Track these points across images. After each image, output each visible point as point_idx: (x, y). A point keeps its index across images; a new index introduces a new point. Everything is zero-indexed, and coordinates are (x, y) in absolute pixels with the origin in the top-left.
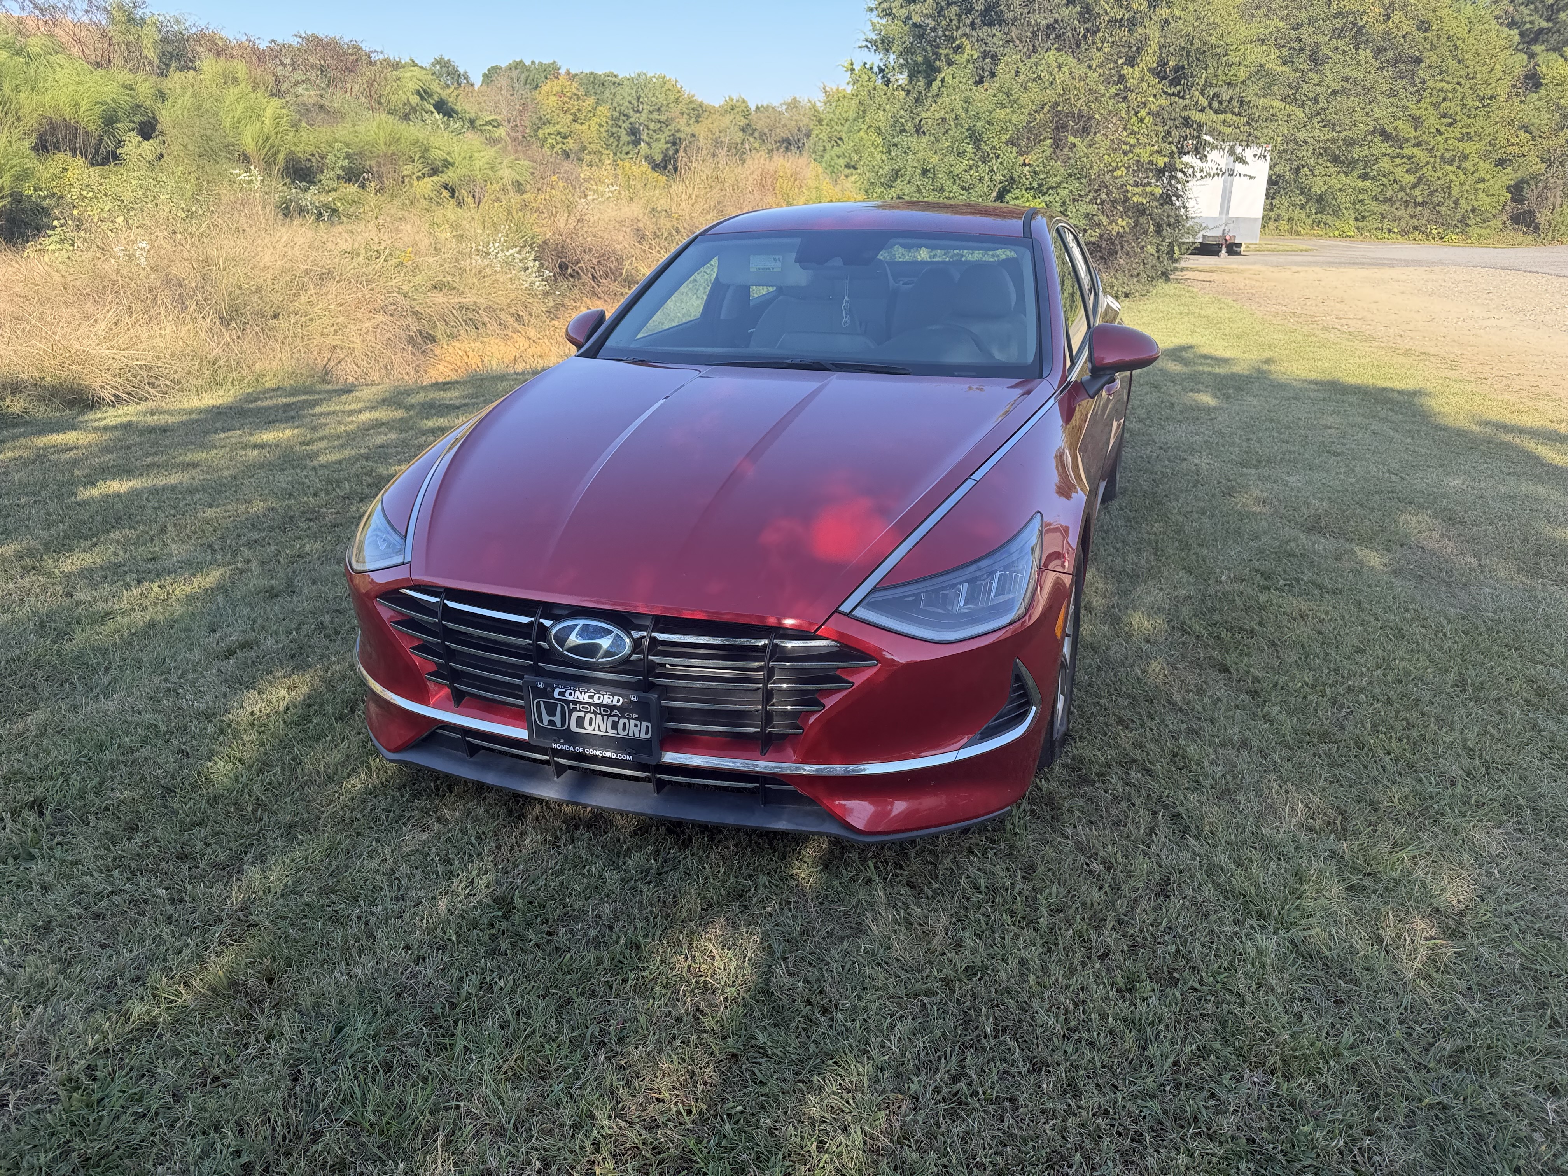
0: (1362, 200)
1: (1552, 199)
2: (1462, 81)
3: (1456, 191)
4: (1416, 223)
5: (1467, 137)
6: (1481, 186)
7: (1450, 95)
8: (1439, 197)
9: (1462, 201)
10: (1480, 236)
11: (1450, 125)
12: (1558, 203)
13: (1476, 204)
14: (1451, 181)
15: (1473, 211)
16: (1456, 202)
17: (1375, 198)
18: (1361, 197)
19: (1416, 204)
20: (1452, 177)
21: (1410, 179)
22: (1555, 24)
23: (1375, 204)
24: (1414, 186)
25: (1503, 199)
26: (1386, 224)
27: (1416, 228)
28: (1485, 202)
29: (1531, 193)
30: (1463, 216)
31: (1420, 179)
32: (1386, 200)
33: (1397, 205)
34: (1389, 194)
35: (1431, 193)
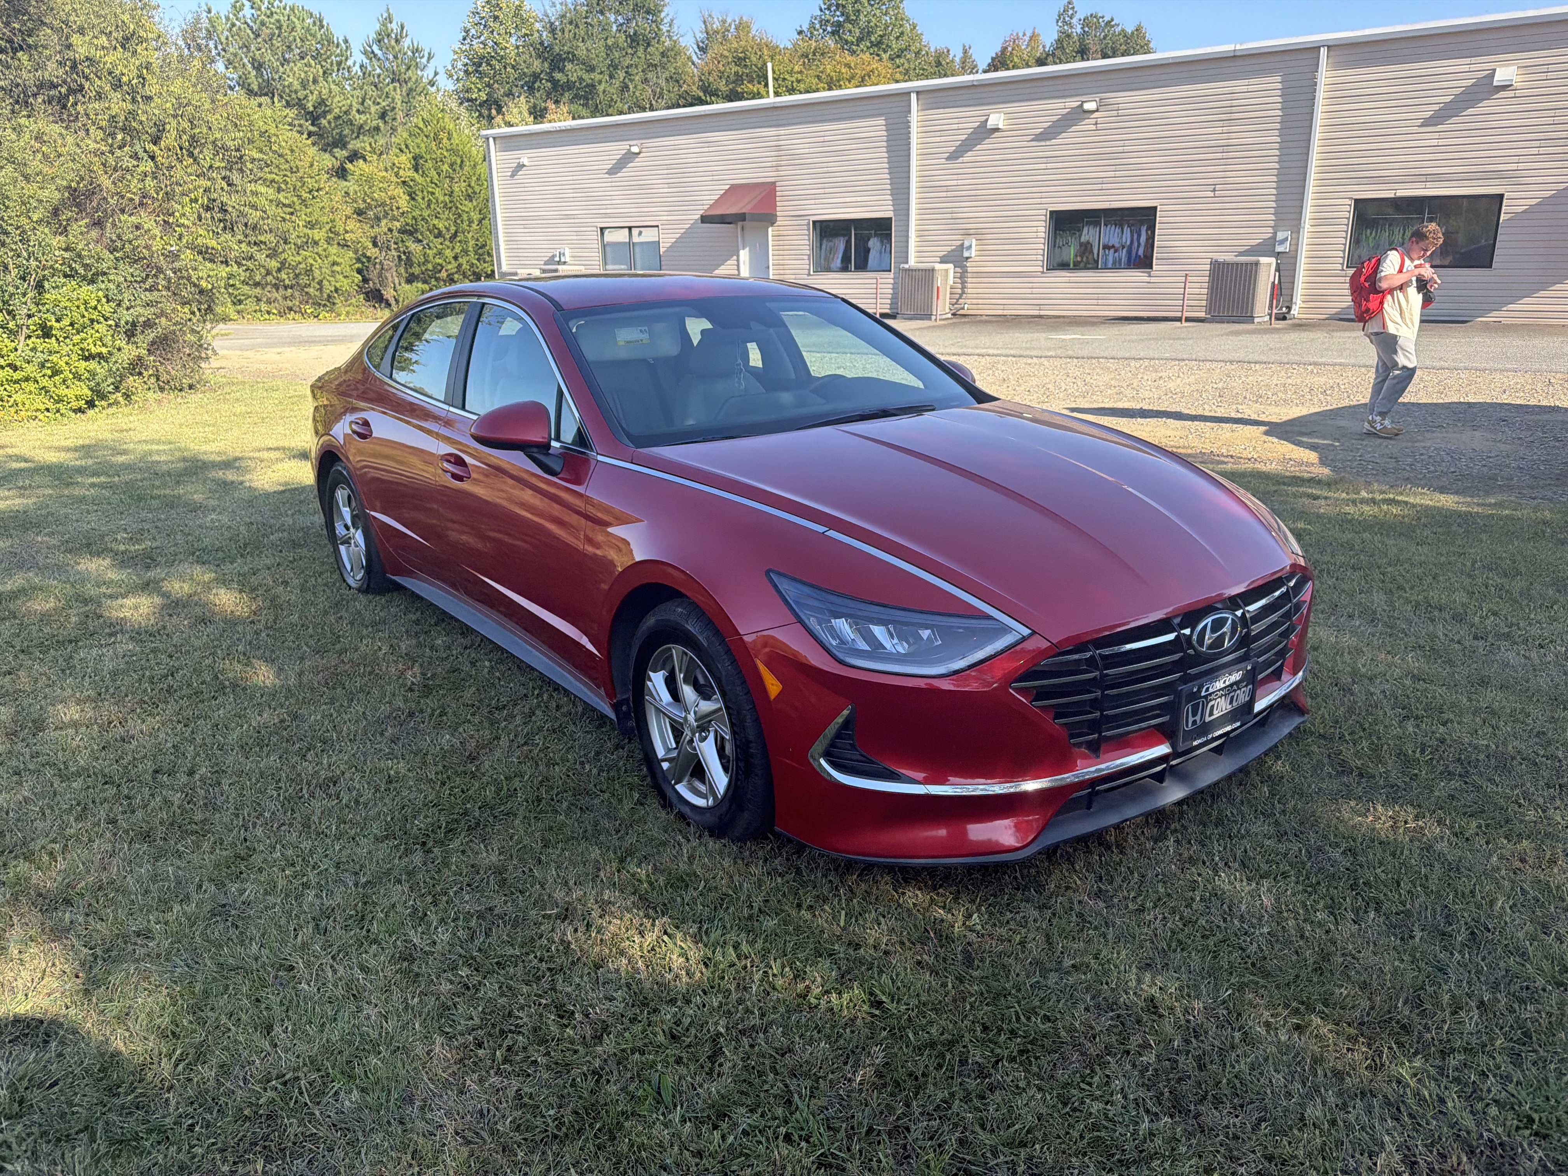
0: (232, 285)
1: (390, 279)
2: (289, 174)
3: (317, 273)
4: (290, 304)
5: (311, 225)
6: (336, 268)
7: (283, 186)
8: (303, 280)
9: (325, 282)
10: (348, 313)
11: (292, 214)
12: (397, 281)
13: (338, 285)
14: (312, 265)
15: (336, 290)
16: (320, 283)
17: (244, 282)
18: (231, 282)
19: (286, 288)
20: (312, 261)
21: (274, 264)
22: (319, 128)
23: (246, 287)
24: (279, 270)
25: (356, 280)
26: (264, 307)
27: (290, 309)
28: (344, 284)
29: (373, 274)
30: (329, 296)
31: (283, 263)
32: (257, 284)
33: (269, 288)
34: (258, 278)
35: (297, 276)
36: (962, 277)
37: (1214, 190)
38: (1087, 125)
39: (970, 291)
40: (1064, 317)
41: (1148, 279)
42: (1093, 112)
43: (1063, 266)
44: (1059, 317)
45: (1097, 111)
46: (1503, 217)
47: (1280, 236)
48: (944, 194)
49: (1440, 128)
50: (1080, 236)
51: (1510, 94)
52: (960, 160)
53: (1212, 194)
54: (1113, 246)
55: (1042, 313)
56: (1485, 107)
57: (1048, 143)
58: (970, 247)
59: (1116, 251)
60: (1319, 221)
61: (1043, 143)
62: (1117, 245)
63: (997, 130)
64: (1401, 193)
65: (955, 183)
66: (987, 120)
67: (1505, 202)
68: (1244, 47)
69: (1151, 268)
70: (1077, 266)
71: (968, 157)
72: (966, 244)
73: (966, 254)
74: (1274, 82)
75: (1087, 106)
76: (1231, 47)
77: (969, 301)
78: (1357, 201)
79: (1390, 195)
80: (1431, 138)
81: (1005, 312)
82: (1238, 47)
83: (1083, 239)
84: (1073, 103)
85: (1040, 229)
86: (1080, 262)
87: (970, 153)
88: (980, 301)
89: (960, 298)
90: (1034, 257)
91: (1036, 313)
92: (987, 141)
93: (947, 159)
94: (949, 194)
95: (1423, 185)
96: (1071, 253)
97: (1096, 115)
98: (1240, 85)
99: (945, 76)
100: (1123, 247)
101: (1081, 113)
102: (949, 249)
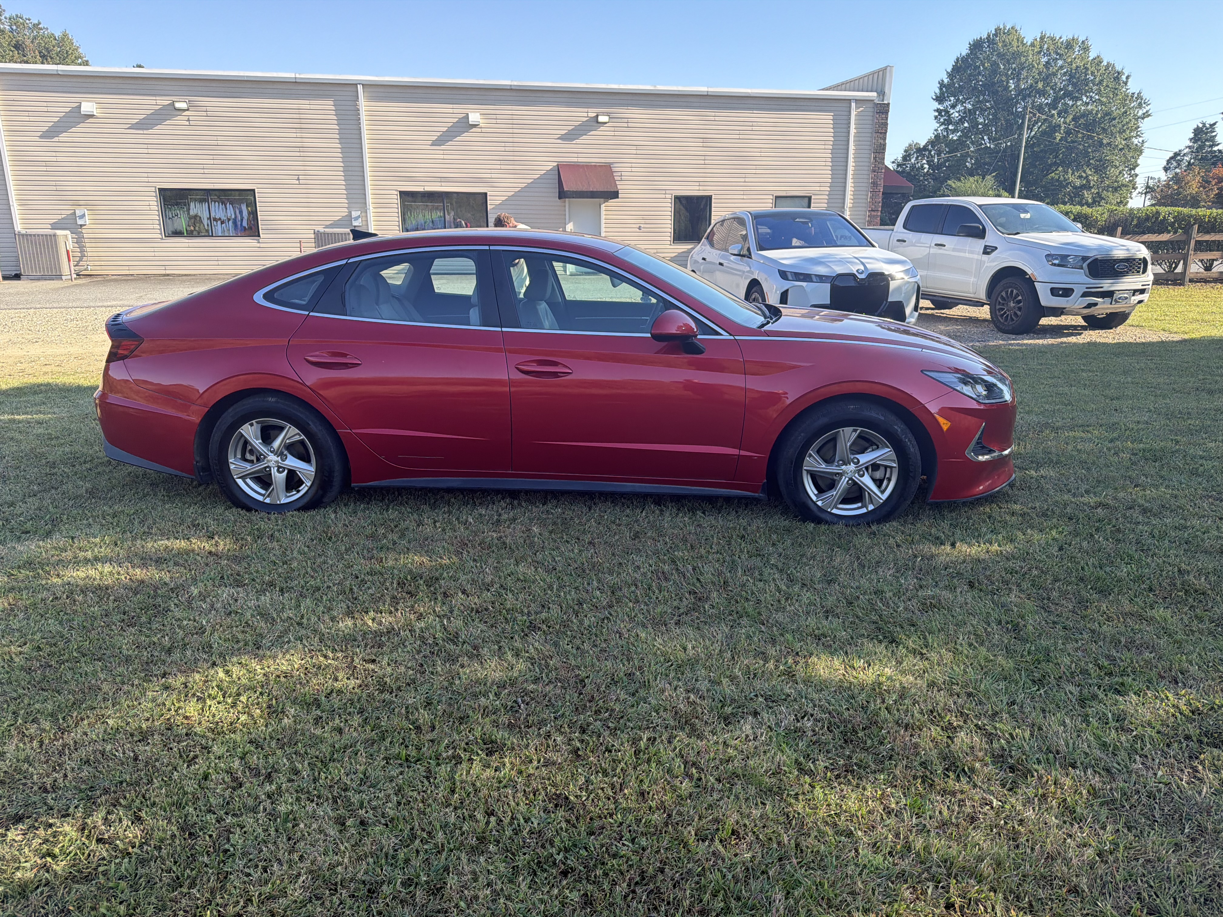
36: (79, 241)
37: (298, 179)
38: (180, 120)
39: (89, 254)
40: (190, 275)
41: (258, 245)
42: (184, 110)
43: (177, 234)
44: (186, 275)
45: (188, 110)
46: (489, 207)
47: (354, 214)
48: (44, 169)
49: (443, 147)
50: (189, 210)
51: (479, 130)
52: (56, 139)
53: (297, 182)
54: (220, 219)
55: (168, 272)
56: (465, 137)
57: (145, 132)
58: (84, 215)
59: (222, 223)
60: (379, 205)
61: (141, 132)
62: (223, 218)
63: (92, 116)
64: (428, 189)
65: (54, 159)
66: (80, 107)
67: (488, 198)
68: (302, 76)
69: (259, 236)
70: (191, 234)
71: (63, 137)
72: (78, 213)
73: (80, 222)
74: (328, 104)
75: (178, 105)
76: (293, 75)
77: (91, 263)
78: (401, 192)
79: (420, 189)
80: (438, 153)
81: (131, 272)
82: (298, 76)
83: (192, 213)
84: (165, 101)
85: (153, 204)
86: (192, 232)
87: (64, 134)
88: (103, 263)
89: (80, 260)
90: (151, 226)
91: (163, 272)
92: (82, 125)
93: (41, 137)
94: (49, 169)
95: (439, 184)
96: (182, 223)
97: (186, 113)
98: (303, 104)
99: (27, 62)
100: (229, 220)
101: (172, 111)
102: (60, 217)
